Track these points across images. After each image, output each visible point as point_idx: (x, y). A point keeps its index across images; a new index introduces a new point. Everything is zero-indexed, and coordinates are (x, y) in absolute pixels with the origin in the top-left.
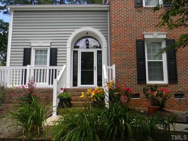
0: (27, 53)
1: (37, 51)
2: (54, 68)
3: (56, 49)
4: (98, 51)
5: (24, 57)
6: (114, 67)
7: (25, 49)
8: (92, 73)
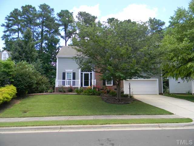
0: (64, 74)
1: (67, 73)
2: (74, 80)
3: (75, 73)
4: (90, 73)
5: (63, 76)
6: (95, 80)
7: (63, 73)
8: (88, 81)
